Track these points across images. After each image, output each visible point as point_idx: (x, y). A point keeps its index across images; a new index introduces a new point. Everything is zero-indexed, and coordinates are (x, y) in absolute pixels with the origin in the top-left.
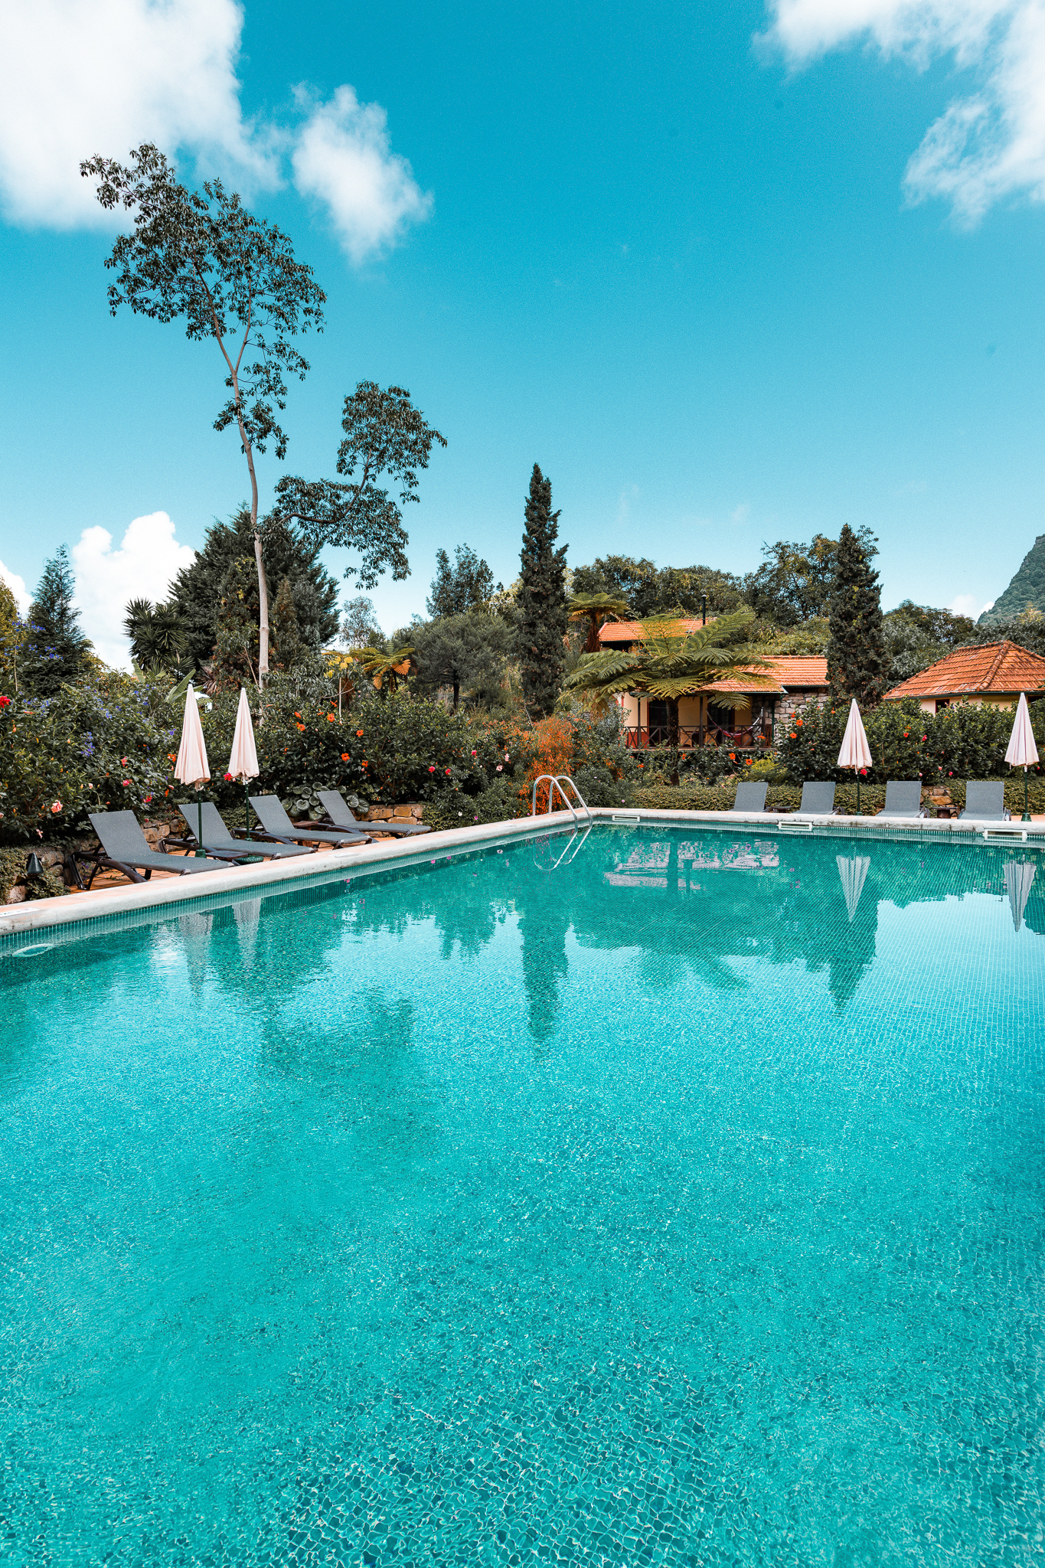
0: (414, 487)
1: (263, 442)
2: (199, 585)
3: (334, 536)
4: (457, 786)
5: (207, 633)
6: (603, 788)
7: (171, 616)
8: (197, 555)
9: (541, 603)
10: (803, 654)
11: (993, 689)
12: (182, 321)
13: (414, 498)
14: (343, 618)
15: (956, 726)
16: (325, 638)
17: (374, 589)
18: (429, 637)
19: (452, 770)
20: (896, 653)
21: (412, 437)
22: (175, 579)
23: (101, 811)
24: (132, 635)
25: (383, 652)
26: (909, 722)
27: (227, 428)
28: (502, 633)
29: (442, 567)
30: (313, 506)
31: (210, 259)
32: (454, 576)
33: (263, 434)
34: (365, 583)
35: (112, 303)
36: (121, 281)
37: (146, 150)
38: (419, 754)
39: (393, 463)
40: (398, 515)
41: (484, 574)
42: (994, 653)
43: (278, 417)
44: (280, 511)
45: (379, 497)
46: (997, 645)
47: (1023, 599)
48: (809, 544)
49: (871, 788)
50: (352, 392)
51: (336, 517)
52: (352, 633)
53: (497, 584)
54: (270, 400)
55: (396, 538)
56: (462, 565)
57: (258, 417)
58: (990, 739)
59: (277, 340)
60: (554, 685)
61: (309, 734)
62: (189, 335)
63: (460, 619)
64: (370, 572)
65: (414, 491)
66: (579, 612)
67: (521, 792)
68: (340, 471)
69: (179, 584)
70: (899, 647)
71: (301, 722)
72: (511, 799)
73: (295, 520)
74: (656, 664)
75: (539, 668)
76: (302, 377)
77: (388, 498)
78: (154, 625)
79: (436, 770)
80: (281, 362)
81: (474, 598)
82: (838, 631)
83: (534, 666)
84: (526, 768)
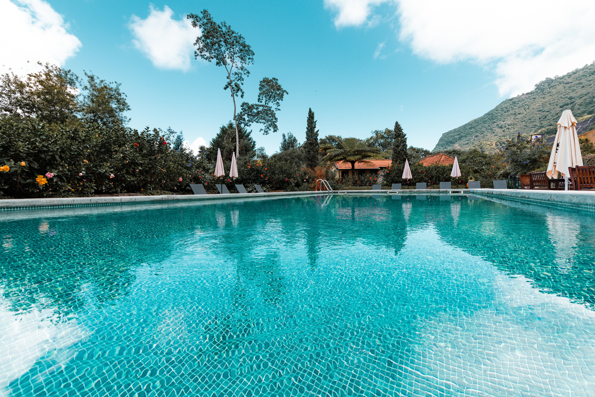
0: (279, 106)
1: (237, 93)
2: (218, 142)
3: (257, 120)
4: (293, 185)
6: (335, 185)
8: (218, 135)
9: (312, 145)
10: (384, 159)
12: (215, 61)
13: (279, 110)
14: (257, 152)
15: (434, 169)
16: (253, 156)
17: (268, 135)
18: (280, 156)
19: (292, 180)
21: (279, 92)
22: (211, 141)
23: (193, 183)
26: (420, 168)
27: (227, 89)
28: (301, 155)
29: (284, 138)
30: (251, 111)
31: (222, 43)
32: (287, 141)
33: (237, 91)
34: (265, 133)
35: (195, 56)
36: (198, 49)
37: (205, 11)
38: (283, 175)
39: (273, 99)
40: (275, 114)
41: (295, 140)
43: (242, 87)
44: (242, 112)
45: (269, 108)
46: (439, 154)
48: (384, 131)
50: (262, 80)
51: (258, 114)
52: (259, 156)
53: (298, 143)
54: (239, 83)
55: (274, 120)
57: (236, 86)
59: (241, 66)
61: (251, 169)
62: (217, 64)
63: (289, 151)
64: (267, 130)
65: (279, 108)
66: (322, 149)
67: (312, 187)
68: (259, 101)
70: (410, 157)
71: (249, 166)
73: (246, 115)
74: (348, 153)
76: (248, 76)
77: (272, 109)
78: (206, 152)
79: (287, 180)
80: (242, 72)
81: (293, 146)
82: (395, 151)
84: (313, 180)
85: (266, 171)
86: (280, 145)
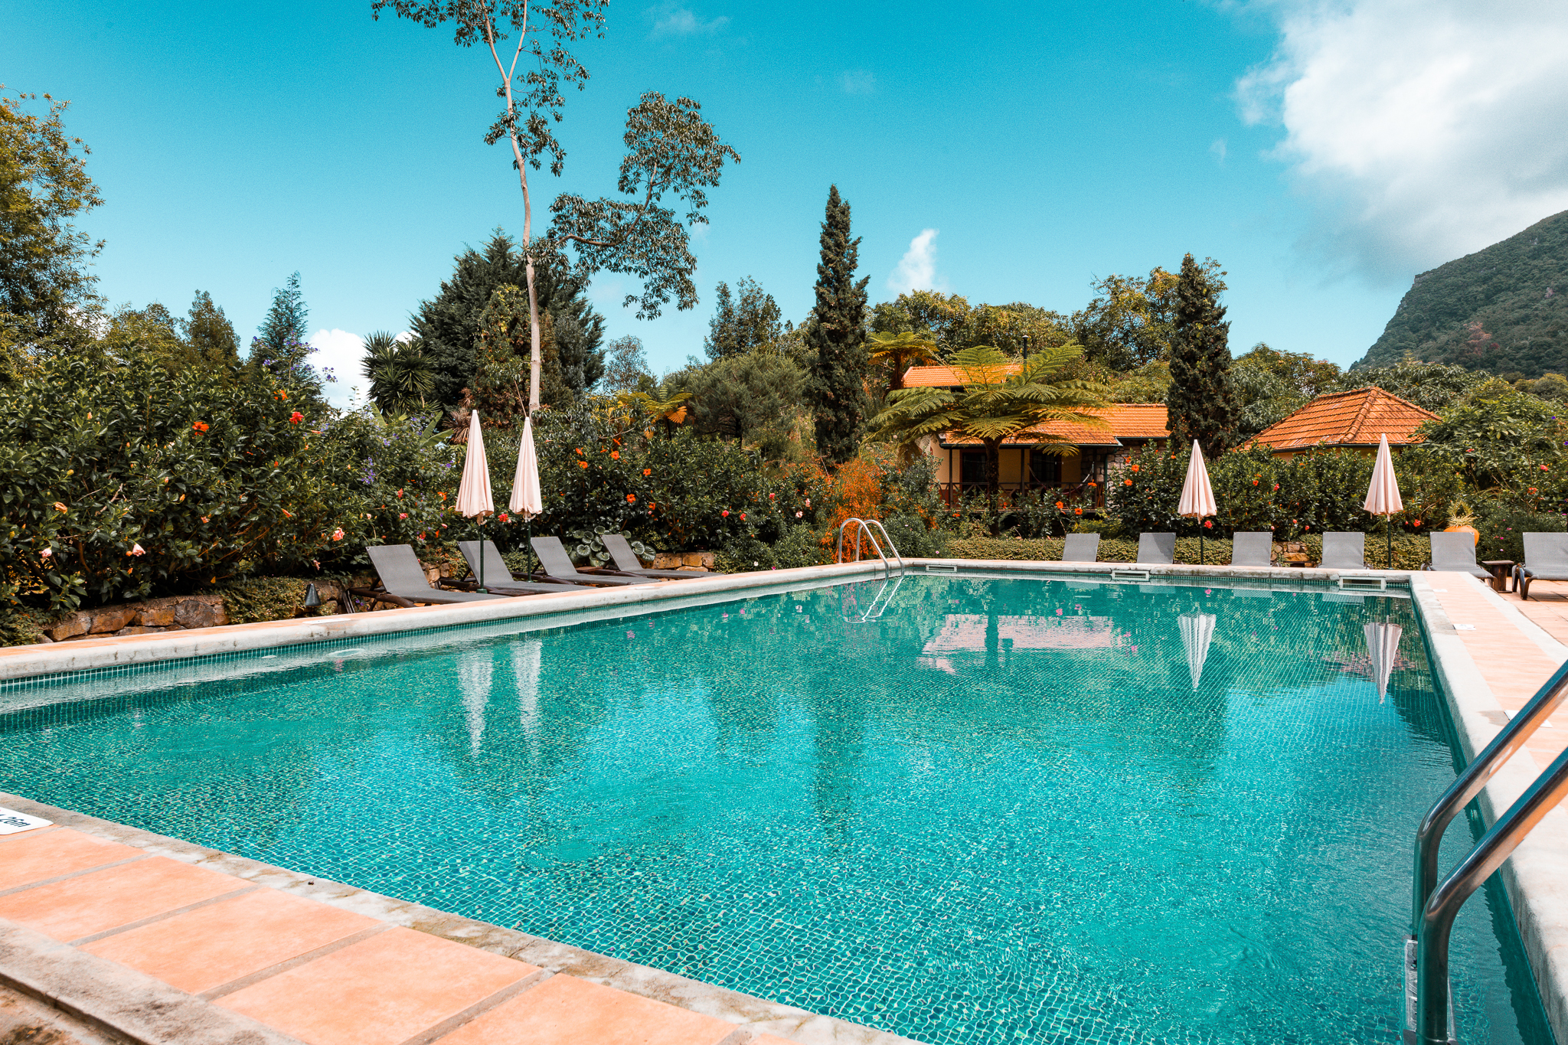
0: (702, 207)
1: (538, 157)
2: (446, 320)
3: (613, 261)
4: (752, 532)
5: (454, 375)
6: (914, 537)
7: (416, 354)
8: (444, 287)
9: (838, 342)
10: (1140, 402)
11: (1359, 440)
12: (452, 25)
13: (702, 219)
14: (609, 359)
15: (1312, 474)
16: (590, 381)
17: (657, 320)
18: (708, 380)
19: (746, 514)
20: (1248, 402)
21: (701, 152)
22: (418, 313)
23: (378, 544)
24: (370, 376)
25: (657, 398)
26: (1258, 470)
27: (499, 142)
28: (792, 377)
29: (723, 303)
30: (591, 228)
32: (737, 313)
33: (539, 147)
34: (646, 313)
35: (375, 6)
38: (712, 497)
39: (679, 181)
40: (684, 238)
41: (771, 311)
42: (1361, 401)
43: (552, 129)
44: (555, 233)
45: (664, 217)
46: (1363, 392)
47: (1401, 348)
48: (1147, 278)
49: (1217, 543)
50: (636, 104)
51: (616, 239)
52: (617, 377)
53: (784, 323)
54: (545, 112)
55: (682, 264)
56: (745, 300)
57: (534, 130)
58: (1351, 490)
59: (554, 47)
60: (853, 436)
61: (592, 472)
62: (457, 41)
63: (743, 361)
64: (653, 301)
65: (702, 211)
66: (881, 354)
67: (824, 540)
68: (622, 189)
69: (423, 319)
70: (1252, 394)
71: (583, 460)
72: (812, 548)
73: (571, 242)
74: (974, 402)
75: (836, 416)
76: (581, 87)
77: (675, 219)
78: (396, 364)
79: (730, 515)
80: (559, 71)
81: (759, 338)
82: (1180, 375)
83: (830, 415)
84: (829, 514)
85: (648, 480)
86: (708, 331)
